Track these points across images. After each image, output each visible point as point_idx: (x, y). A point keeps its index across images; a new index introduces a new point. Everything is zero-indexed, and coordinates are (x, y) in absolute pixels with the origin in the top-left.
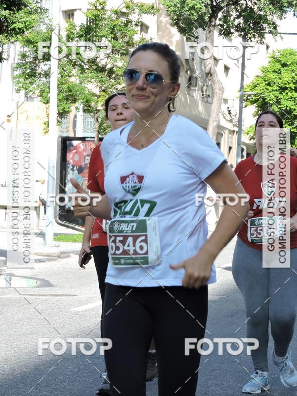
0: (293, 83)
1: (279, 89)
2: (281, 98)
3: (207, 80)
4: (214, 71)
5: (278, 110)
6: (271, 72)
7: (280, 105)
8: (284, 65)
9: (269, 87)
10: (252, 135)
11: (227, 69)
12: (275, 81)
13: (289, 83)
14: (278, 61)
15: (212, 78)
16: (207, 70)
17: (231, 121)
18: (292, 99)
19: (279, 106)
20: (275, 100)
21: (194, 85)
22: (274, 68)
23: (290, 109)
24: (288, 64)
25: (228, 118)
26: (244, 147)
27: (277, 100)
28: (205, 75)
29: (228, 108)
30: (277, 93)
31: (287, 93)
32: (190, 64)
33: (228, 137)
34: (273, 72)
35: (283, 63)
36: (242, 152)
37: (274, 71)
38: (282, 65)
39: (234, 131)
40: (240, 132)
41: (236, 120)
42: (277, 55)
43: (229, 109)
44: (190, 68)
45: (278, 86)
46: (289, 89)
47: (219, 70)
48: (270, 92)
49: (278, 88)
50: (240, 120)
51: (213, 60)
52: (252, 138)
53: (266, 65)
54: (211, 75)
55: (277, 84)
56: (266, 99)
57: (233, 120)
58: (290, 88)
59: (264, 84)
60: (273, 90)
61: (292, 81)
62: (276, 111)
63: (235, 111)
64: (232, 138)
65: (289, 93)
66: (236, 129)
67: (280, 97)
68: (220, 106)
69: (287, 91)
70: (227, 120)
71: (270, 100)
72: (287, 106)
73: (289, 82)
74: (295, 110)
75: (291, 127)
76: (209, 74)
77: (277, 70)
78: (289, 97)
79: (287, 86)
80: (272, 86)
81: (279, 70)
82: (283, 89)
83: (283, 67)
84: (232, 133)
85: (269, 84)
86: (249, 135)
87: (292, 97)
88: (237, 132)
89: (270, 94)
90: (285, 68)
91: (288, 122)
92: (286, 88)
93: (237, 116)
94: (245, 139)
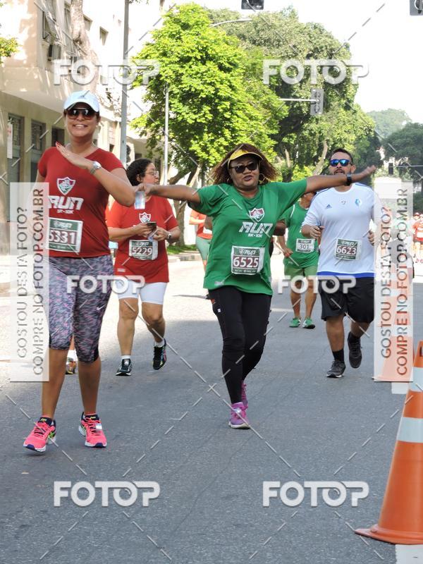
0: (199, 51)
1: (179, 62)
2: (182, 74)
3: (76, 50)
4: (84, 37)
5: (178, 91)
6: (167, 37)
7: (182, 84)
8: (186, 27)
9: (164, 59)
10: (143, 129)
11: (103, 33)
12: (173, 50)
13: (193, 51)
14: (177, 21)
15: (83, 47)
16: (75, 36)
17: (111, 108)
18: (199, 75)
19: (180, 86)
20: (174, 77)
21: (57, 56)
22: (172, 30)
23: (196, 90)
24: (191, 24)
25: (108, 103)
26: (132, 146)
27: (177, 76)
28: (72, 42)
29: (107, 89)
30: (177, 67)
31: (190, 67)
32: (51, 27)
33: (109, 131)
34: (169, 37)
35: (184, 24)
36: (128, 153)
37: (172, 36)
38: (182, 26)
39: (116, 123)
40: (126, 124)
41: (118, 106)
42: (175, 12)
43: (109, 91)
44: (50, 33)
45: (177, 56)
46: (193, 60)
47: (93, 35)
48: (166, 65)
49: (177, 59)
50: (124, 106)
51: (83, 20)
52: (143, 133)
53: (160, 27)
54: (81, 43)
55: (176, 54)
56: (161, 76)
57: (115, 107)
58: (196, 58)
59: (158, 55)
60: (171, 63)
61: (197, 48)
62: (176, 92)
63: (117, 93)
64: (113, 133)
65: (193, 67)
66: (119, 119)
67: (180, 72)
68: (95, 87)
69: (191, 63)
70: (106, 107)
71: (167, 77)
72: (190, 86)
73: (194, 49)
74: (202, 91)
75: (197, 116)
76: (78, 41)
77: (174, 33)
78: (194, 72)
79: (190, 55)
80: (169, 57)
81: (179, 33)
82: (184, 60)
83: (184, 30)
84: (114, 125)
85: (164, 54)
86: (137, 129)
87: (197, 73)
88: (120, 123)
89: (166, 68)
90: (187, 31)
91: (194, 108)
92: (189, 59)
93: (121, 101)
94: (132, 133)
